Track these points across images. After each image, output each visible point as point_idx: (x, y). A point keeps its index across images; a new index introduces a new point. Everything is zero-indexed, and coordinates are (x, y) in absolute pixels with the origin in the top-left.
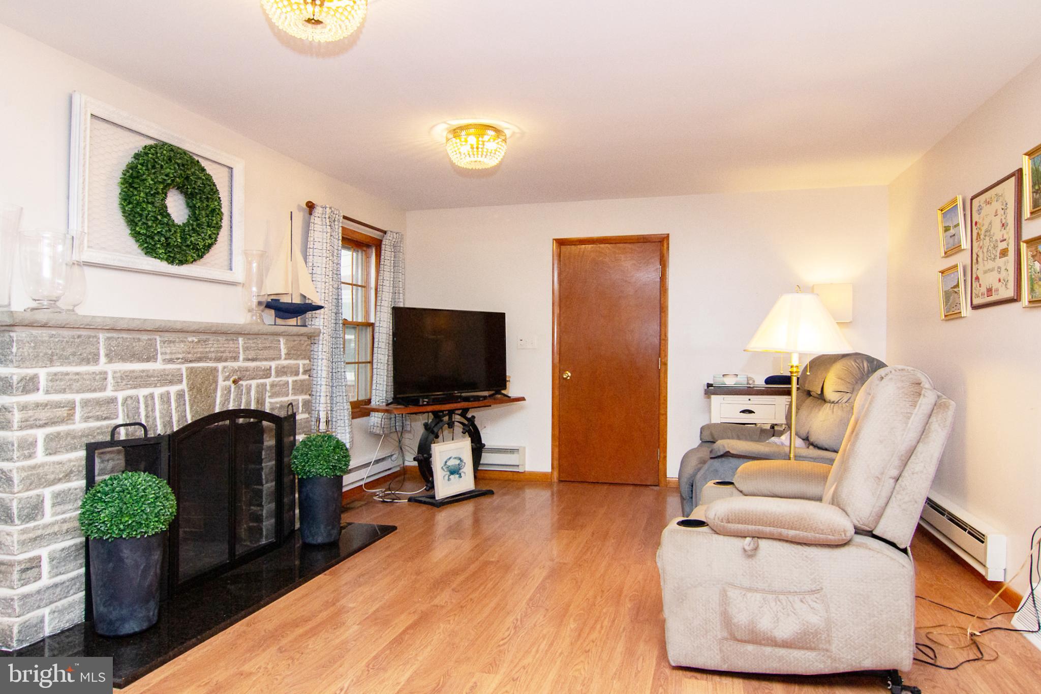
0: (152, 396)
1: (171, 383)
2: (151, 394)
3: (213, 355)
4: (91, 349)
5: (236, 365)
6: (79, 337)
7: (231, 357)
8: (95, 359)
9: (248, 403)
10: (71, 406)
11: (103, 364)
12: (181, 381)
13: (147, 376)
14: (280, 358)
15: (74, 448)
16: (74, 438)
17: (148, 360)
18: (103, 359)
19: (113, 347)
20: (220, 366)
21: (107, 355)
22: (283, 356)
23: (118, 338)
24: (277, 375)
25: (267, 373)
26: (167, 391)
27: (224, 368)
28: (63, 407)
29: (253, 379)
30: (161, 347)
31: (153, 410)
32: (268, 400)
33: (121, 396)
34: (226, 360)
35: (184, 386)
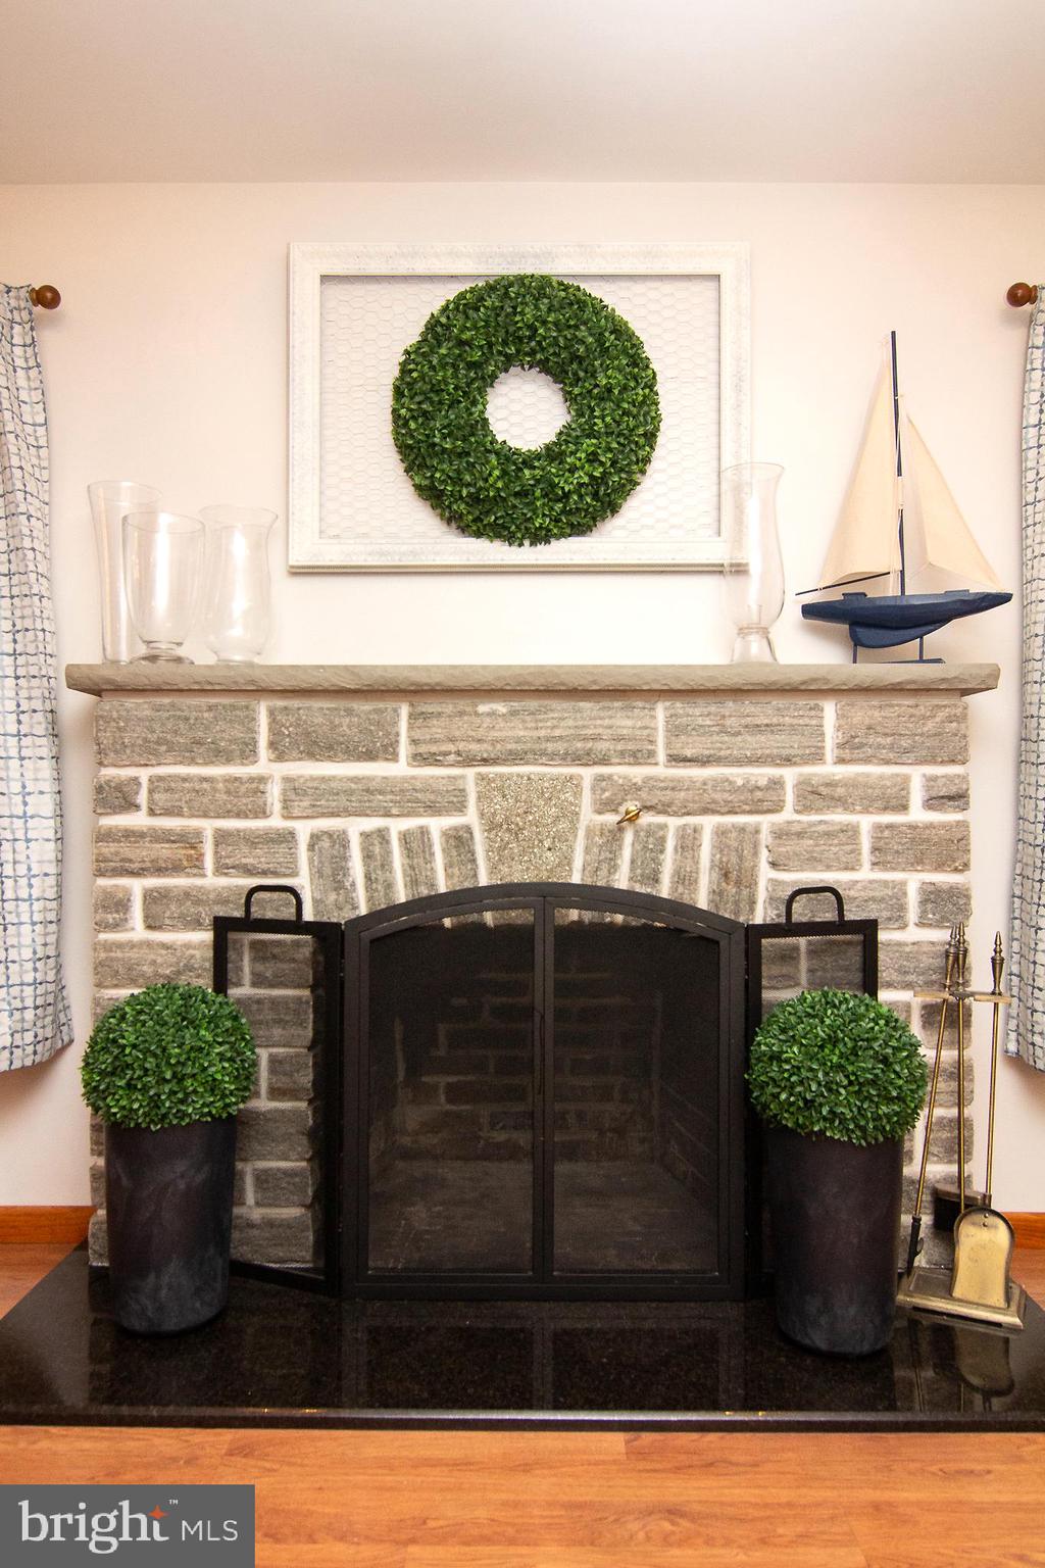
0: (382, 835)
1: (433, 809)
2: (379, 831)
3: (561, 747)
4: (238, 732)
5: (637, 773)
6: (210, 708)
7: (622, 753)
8: (248, 752)
9: (685, 878)
10: (190, 840)
11: (264, 764)
12: (460, 807)
13: (367, 791)
14: (817, 757)
15: (196, 924)
16: (198, 902)
17: (370, 756)
18: (263, 750)
19: (287, 728)
20: (588, 774)
21: (272, 745)
22: (830, 753)
23: (299, 709)
24: (804, 807)
25: (763, 800)
26: (422, 827)
27: (600, 779)
28: (174, 842)
29: (705, 811)
30: (411, 727)
31: (386, 865)
32: (765, 874)
33: (304, 830)
34: (604, 761)
35: (471, 817)
